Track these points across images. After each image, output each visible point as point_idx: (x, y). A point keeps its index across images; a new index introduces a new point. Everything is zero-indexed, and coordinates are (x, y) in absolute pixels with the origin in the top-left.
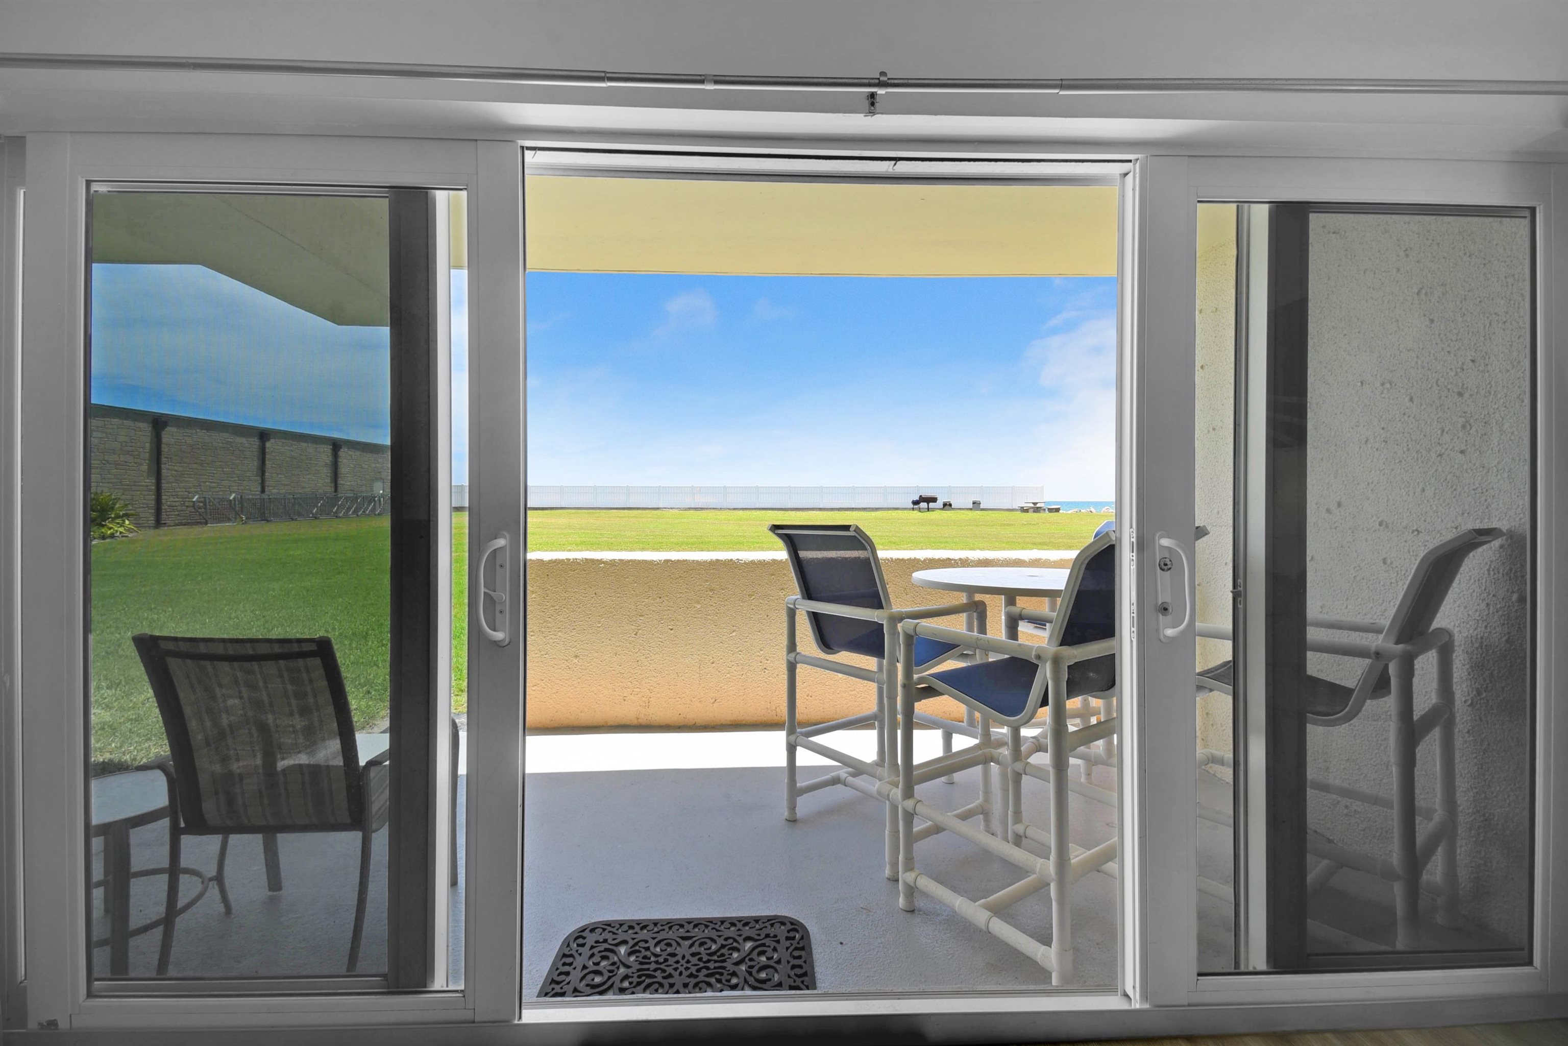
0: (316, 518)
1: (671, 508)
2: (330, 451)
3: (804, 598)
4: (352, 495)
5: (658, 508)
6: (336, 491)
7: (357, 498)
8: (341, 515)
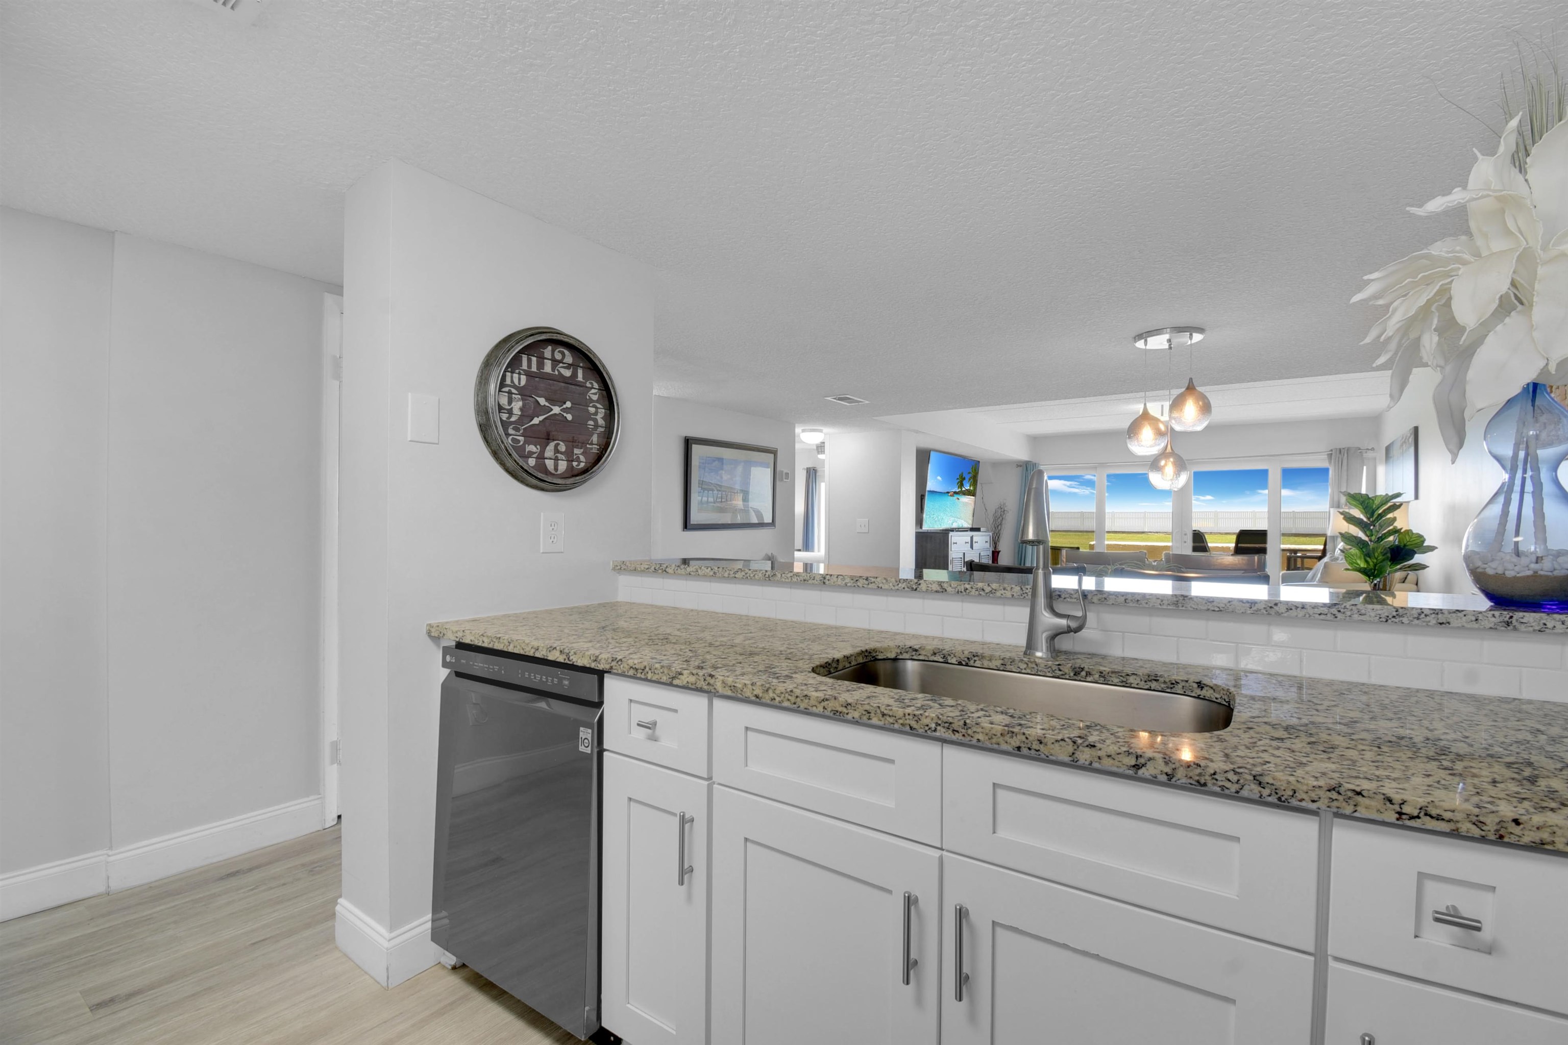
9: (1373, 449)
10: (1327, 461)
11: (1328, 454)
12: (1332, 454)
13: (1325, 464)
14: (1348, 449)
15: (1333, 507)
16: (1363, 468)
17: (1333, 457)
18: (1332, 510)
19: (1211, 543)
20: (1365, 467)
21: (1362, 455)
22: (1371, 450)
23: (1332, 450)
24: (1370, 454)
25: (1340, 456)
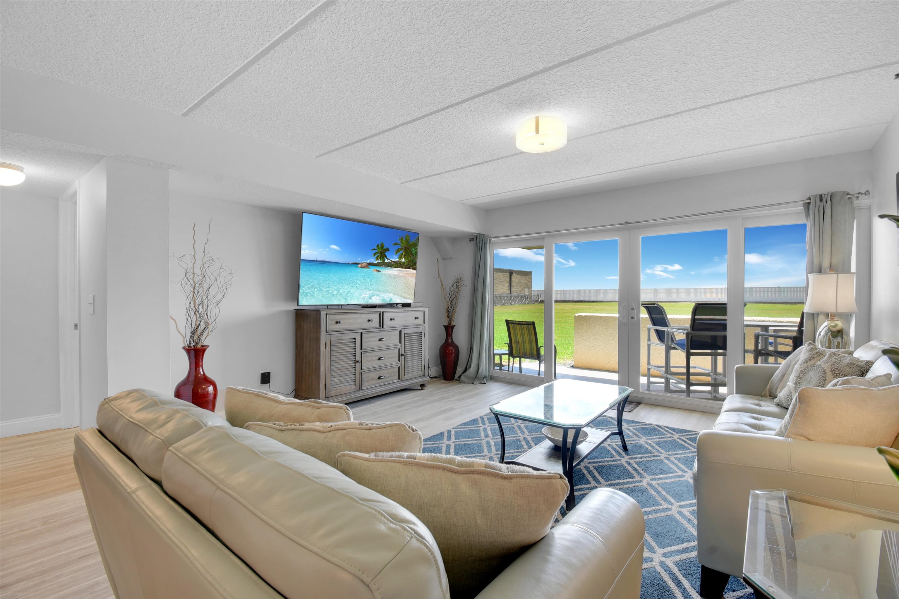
0: (504, 305)
1: (685, 302)
2: (509, 276)
3: (653, 325)
4: (517, 295)
5: (676, 302)
6: (511, 293)
7: (519, 296)
8: (513, 304)
9: (867, 193)
10: (804, 216)
11: (805, 204)
12: (809, 203)
13: (802, 220)
14: (832, 196)
15: (811, 272)
16: (854, 222)
17: (811, 206)
18: (811, 276)
19: (671, 314)
20: (855, 220)
21: (852, 202)
22: (865, 194)
23: (809, 198)
24: (863, 201)
25: (822, 205)
